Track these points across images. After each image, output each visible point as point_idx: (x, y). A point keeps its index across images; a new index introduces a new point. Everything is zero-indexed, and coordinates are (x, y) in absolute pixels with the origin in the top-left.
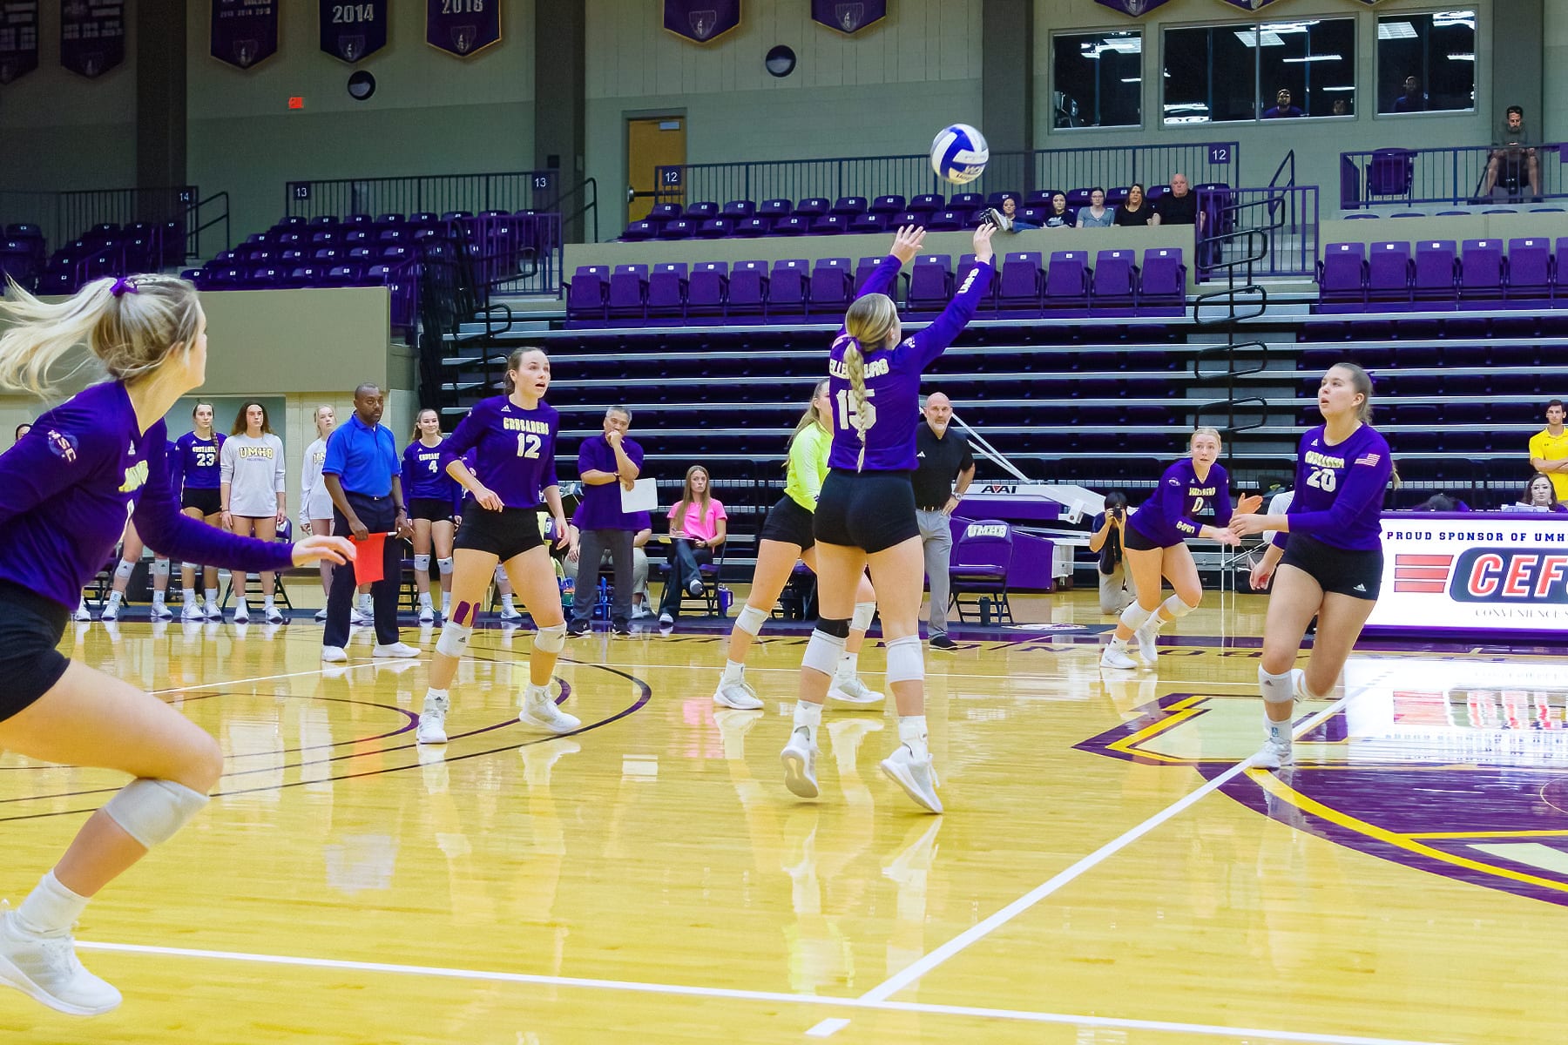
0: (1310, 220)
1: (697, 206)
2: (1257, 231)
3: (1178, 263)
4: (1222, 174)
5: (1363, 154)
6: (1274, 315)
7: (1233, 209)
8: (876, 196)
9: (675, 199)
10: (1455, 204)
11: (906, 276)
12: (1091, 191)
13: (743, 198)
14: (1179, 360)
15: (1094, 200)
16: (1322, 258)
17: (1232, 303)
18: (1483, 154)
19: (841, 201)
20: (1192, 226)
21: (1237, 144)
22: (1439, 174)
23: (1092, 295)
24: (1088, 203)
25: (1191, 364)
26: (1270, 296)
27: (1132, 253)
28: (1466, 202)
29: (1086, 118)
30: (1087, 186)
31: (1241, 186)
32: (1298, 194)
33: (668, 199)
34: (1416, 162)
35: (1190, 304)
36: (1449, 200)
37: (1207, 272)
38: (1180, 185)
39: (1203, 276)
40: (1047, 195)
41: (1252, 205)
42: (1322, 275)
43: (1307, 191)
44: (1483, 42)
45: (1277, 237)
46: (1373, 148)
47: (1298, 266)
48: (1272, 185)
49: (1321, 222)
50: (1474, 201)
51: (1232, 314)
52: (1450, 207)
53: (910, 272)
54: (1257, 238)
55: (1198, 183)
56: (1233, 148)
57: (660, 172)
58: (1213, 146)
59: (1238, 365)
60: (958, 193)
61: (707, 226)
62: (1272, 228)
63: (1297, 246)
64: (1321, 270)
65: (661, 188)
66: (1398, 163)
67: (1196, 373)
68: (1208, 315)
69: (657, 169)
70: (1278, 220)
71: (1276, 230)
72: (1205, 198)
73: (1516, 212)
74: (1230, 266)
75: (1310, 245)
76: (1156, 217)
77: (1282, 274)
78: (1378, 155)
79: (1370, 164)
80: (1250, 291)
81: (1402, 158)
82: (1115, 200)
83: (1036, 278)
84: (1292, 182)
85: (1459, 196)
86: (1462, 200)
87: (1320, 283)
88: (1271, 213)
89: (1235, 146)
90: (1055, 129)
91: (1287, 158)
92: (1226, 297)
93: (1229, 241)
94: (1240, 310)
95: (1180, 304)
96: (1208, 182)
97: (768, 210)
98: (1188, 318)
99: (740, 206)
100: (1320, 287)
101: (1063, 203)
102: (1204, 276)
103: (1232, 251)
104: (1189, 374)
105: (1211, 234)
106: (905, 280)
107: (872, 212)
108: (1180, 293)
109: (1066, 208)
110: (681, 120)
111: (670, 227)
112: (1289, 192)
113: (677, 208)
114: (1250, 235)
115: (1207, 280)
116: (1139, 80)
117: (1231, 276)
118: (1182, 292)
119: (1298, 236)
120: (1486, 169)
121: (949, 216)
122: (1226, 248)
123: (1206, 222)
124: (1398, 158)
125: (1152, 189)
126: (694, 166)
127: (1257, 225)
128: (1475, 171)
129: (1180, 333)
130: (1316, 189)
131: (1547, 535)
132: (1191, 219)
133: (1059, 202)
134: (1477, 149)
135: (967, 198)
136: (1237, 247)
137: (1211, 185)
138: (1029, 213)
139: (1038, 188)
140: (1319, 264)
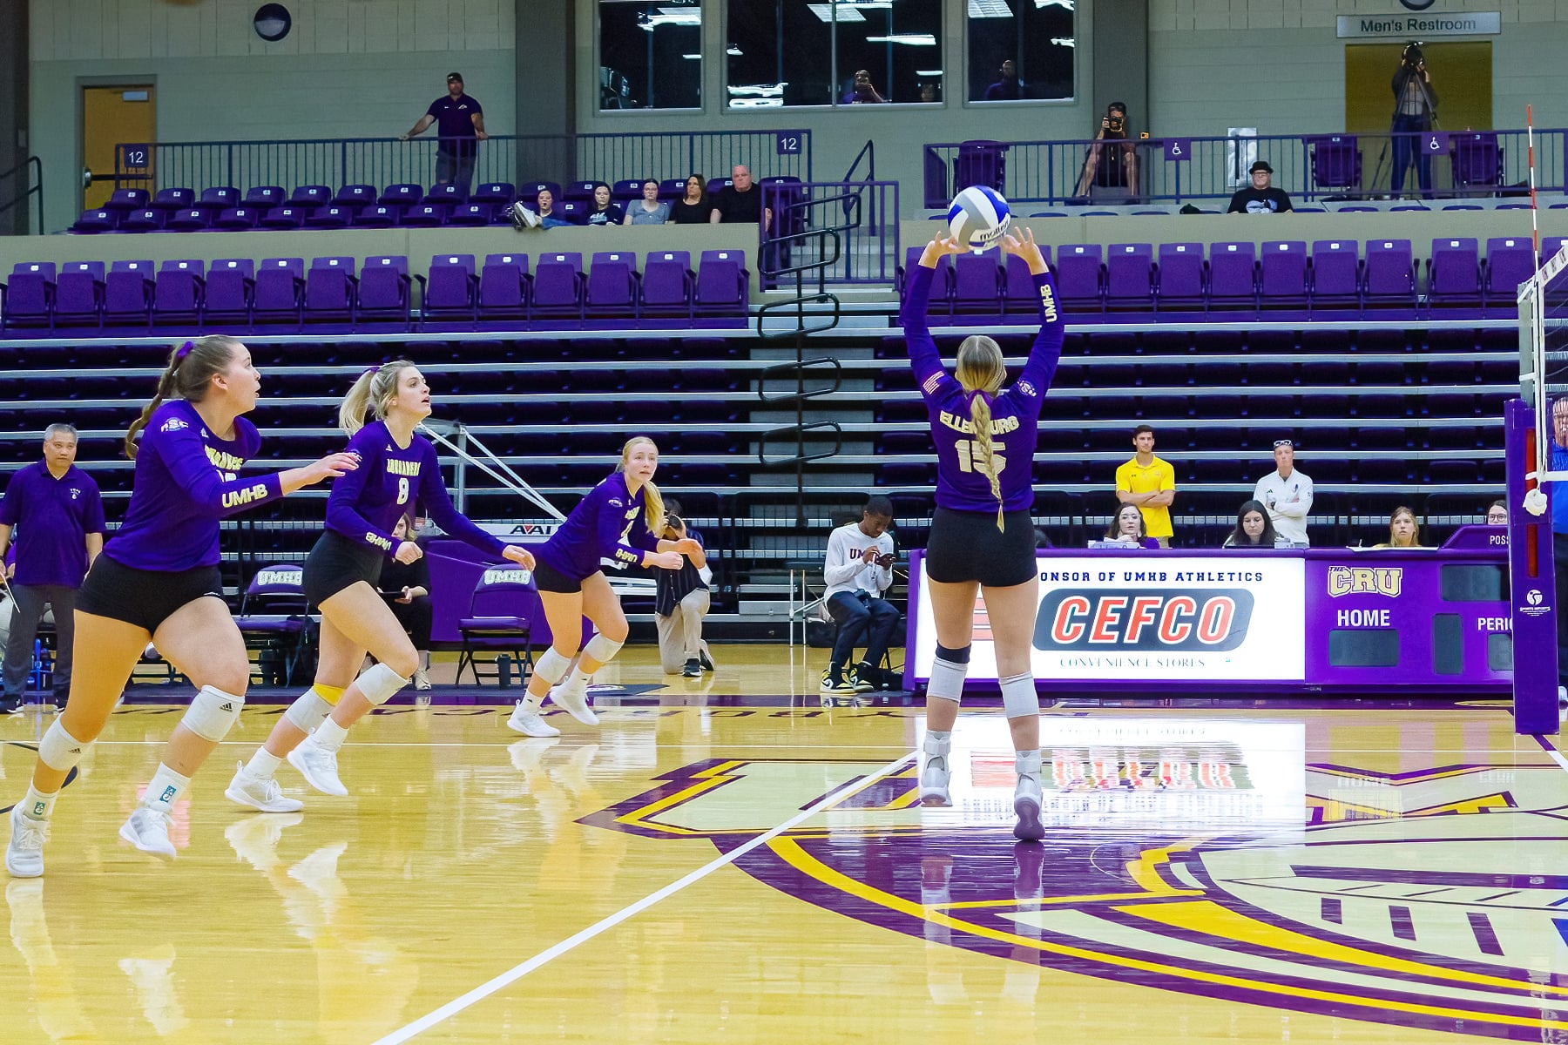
0: (889, 220)
1: (169, 192)
2: (828, 231)
3: (739, 267)
4: (793, 166)
5: (948, 146)
6: (849, 328)
7: (804, 206)
8: (387, 184)
9: (141, 185)
10: (1051, 205)
11: (421, 279)
12: (642, 183)
13: (225, 184)
14: (742, 380)
15: (646, 193)
16: (903, 264)
17: (800, 314)
18: (1081, 149)
19: (346, 189)
20: (754, 227)
21: (809, 132)
22: (1033, 173)
23: (640, 303)
24: (639, 195)
25: (755, 384)
26: (843, 306)
27: (686, 255)
28: (1063, 203)
29: (639, 98)
30: (638, 177)
31: (814, 180)
32: (877, 188)
33: (132, 185)
34: (1008, 156)
35: (753, 314)
36: (1043, 200)
37: (773, 277)
38: (742, 177)
39: (769, 282)
40: (591, 187)
41: (825, 201)
42: (903, 283)
43: (886, 187)
44: (1083, 25)
45: (853, 239)
46: (960, 141)
47: (876, 272)
48: (847, 179)
49: (901, 223)
50: (1070, 202)
51: (801, 327)
52: (1044, 208)
53: (426, 275)
54: (830, 239)
55: (765, 175)
56: (805, 137)
57: (122, 150)
58: (781, 134)
59: (809, 385)
60: (486, 182)
61: (180, 216)
62: (848, 228)
63: (876, 250)
64: (902, 277)
65: (123, 171)
66: (987, 157)
67: (761, 394)
68: (774, 327)
69: (117, 148)
70: (853, 220)
71: (852, 230)
72: (770, 194)
73: (1116, 214)
74: (799, 271)
75: (889, 249)
76: (716, 214)
77: (858, 281)
78: (964, 147)
79: (956, 157)
80: (822, 299)
81: (992, 151)
82: (670, 193)
83: (576, 283)
84: (871, 176)
85: (1055, 196)
86: (1058, 200)
87: (901, 292)
88: (847, 211)
89: (806, 135)
90: (602, 111)
91: (865, 148)
92: (794, 307)
93: (801, 242)
94: (809, 322)
95: (742, 315)
96: (777, 175)
97: (256, 198)
98: (751, 331)
99: (222, 193)
100: (901, 295)
101: (607, 197)
102: (772, 283)
103: (802, 255)
104: (752, 395)
105: (778, 235)
106: (419, 283)
107: (382, 203)
108: (742, 303)
109: (610, 202)
110: (151, 89)
111: (134, 217)
112: (867, 188)
113: (142, 194)
114: (822, 235)
115: (774, 288)
116: (699, 56)
117: (800, 283)
118: (744, 302)
119: (877, 239)
120: (1084, 166)
121: (474, 209)
122: (795, 250)
123: (773, 222)
124: (986, 151)
125: (713, 181)
126: (165, 145)
127: (830, 225)
128: (1073, 168)
129: (742, 348)
130: (896, 184)
131: (1137, 574)
132: (757, 217)
133: (602, 195)
134: (1074, 143)
135: (496, 189)
136: (807, 250)
137: (779, 178)
138: (569, 207)
139: (580, 179)
140: (899, 270)
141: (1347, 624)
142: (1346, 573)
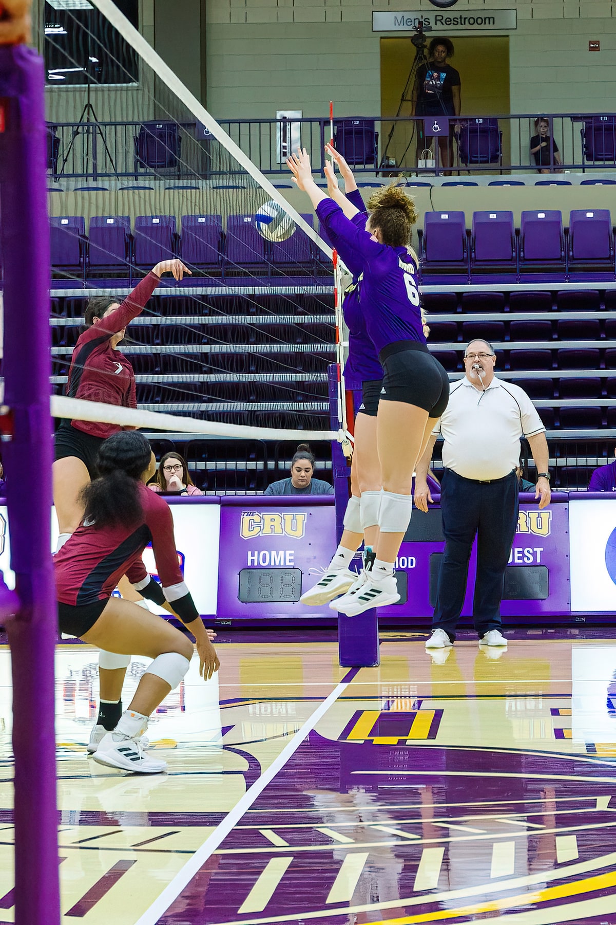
141: (256, 564)
142: (256, 518)
